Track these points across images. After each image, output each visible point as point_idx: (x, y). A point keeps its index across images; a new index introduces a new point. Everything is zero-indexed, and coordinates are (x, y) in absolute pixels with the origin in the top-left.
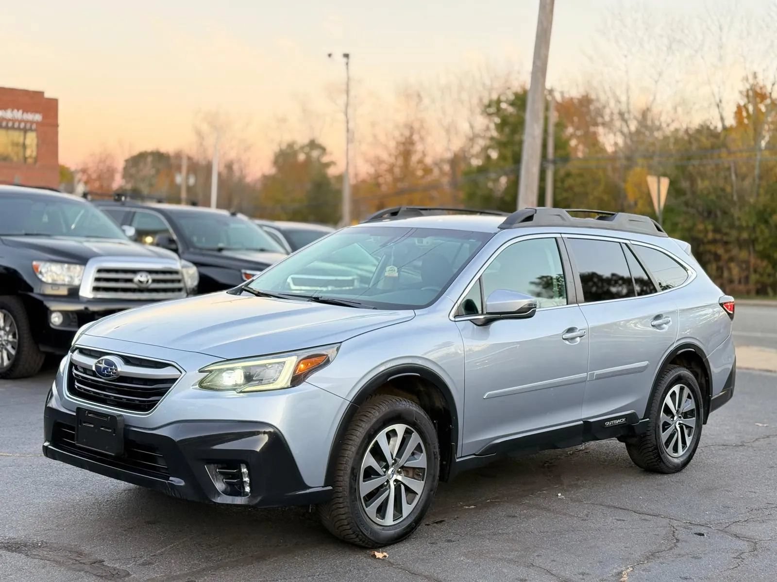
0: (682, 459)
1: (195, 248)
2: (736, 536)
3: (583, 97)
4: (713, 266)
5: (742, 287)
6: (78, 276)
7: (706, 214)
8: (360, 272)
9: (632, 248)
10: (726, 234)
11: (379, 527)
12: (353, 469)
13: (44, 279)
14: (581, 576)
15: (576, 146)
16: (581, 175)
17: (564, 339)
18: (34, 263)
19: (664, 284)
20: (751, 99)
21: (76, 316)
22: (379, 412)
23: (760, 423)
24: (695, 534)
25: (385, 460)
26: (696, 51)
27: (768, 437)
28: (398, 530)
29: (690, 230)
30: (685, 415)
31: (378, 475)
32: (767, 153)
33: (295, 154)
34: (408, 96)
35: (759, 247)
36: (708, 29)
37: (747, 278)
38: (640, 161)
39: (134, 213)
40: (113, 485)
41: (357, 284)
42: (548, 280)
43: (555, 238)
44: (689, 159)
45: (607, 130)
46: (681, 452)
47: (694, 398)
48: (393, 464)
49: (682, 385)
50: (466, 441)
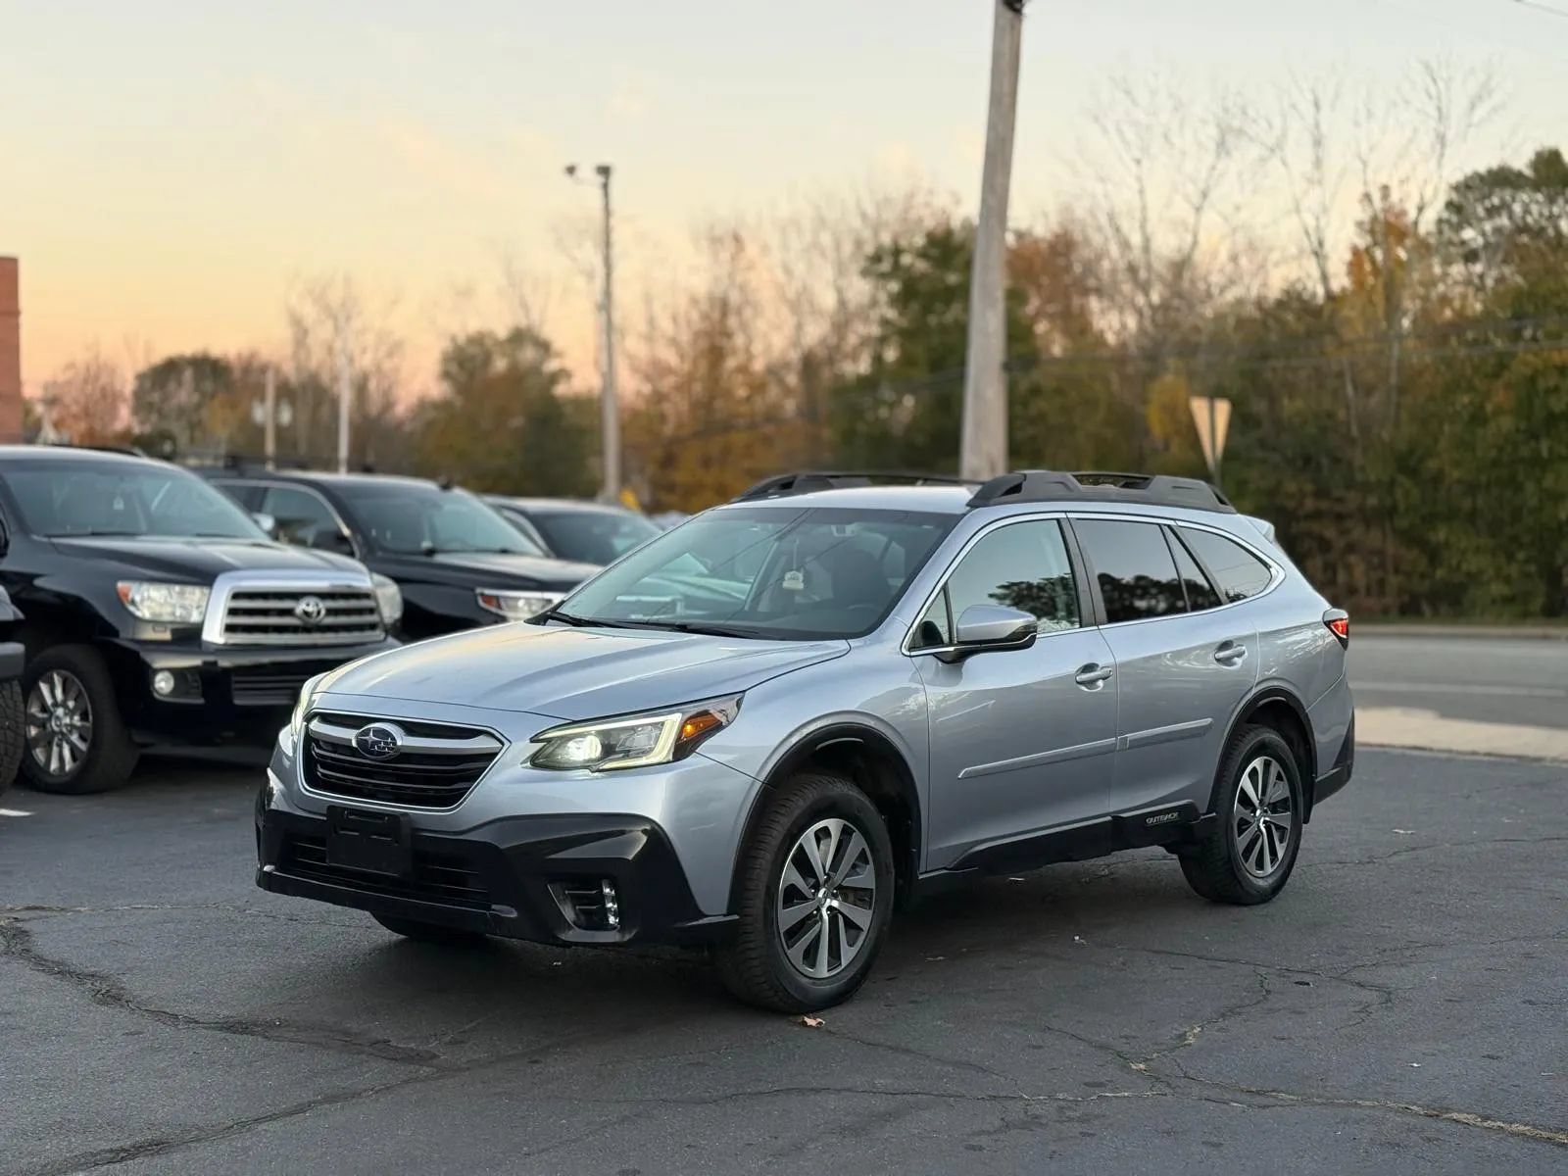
0: (1270, 881)
1: (385, 549)
2: (1360, 985)
3: (1057, 236)
4: (1317, 562)
5: (1372, 602)
6: (198, 607)
7: (1300, 463)
8: (682, 588)
9: (1179, 534)
10: (1340, 500)
11: (807, 980)
12: (768, 888)
13: (139, 614)
14: (1124, 1040)
15: (1048, 333)
16: (1059, 391)
17: (1078, 683)
18: (120, 585)
19: (1232, 594)
20: (1380, 238)
21: (198, 677)
22: (804, 800)
23: (1400, 829)
24: (1296, 983)
25: (814, 875)
26: (1272, 150)
27: (1414, 849)
28: (836, 985)
29: (1272, 493)
30: (1274, 807)
31: (805, 899)
32: (1411, 343)
33: (487, 358)
34: (715, 241)
35: (1403, 523)
36: (1294, 106)
37: (1382, 583)
38: (1172, 362)
39: (266, 490)
40: (350, 944)
41: (680, 609)
42: (1021, 590)
43: (1058, 520)
44: (1265, 357)
45: (1106, 303)
46: (1269, 869)
47: (1288, 780)
48: (826, 881)
49: (1266, 758)
50: (933, 847)
